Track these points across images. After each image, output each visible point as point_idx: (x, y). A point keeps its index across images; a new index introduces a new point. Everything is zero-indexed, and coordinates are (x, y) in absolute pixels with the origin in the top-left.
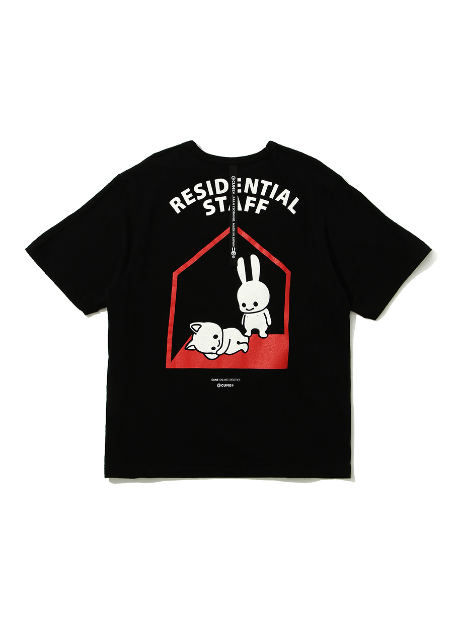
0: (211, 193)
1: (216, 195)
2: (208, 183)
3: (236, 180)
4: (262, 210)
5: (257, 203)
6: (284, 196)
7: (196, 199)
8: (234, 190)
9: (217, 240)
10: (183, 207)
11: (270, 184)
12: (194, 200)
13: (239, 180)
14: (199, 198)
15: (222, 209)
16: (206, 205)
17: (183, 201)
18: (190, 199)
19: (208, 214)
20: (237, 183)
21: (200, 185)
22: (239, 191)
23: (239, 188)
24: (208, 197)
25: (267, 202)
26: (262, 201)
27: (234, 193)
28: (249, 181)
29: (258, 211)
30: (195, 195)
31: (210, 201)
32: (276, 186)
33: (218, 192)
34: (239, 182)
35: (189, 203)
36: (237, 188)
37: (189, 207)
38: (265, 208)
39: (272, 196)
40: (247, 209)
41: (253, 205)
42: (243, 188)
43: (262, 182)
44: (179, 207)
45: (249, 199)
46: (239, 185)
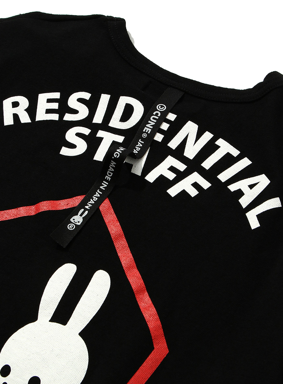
0: (98, 118)
1: (105, 126)
2: (105, 99)
3: (164, 114)
4: (184, 193)
5: (180, 176)
6: (251, 187)
7: (61, 117)
8: (148, 129)
9: (45, 206)
10: (25, 118)
11: (235, 152)
12: (55, 117)
13: (172, 117)
14: (68, 117)
15: (100, 155)
16: (71, 135)
17: (32, 110)
18: (48, 111)
19: (65, 151)
20: (163, 118)
21: (86, 96)
22: (159, 137)
23: (162, 132)
24: (87, 122)
25: (206, 185)
26: (195, 177)
27: (144, 135)
28: (191, 128)
29: (173, 191)
30: (64, 108)
31: (86, 131)
32: (245, 162)
33: (115, 122)
34: (168, 121)
35: (41, 116)
36: (157, 129)
37: (35, 125)
38: (193, 192)
39: (223, 177)
40: (151, 177)
41: (171, 176)
42: (170, 135)
43: (217, 143)
44: (16, 117)
45: (170, 161)
46: (165, 126)
